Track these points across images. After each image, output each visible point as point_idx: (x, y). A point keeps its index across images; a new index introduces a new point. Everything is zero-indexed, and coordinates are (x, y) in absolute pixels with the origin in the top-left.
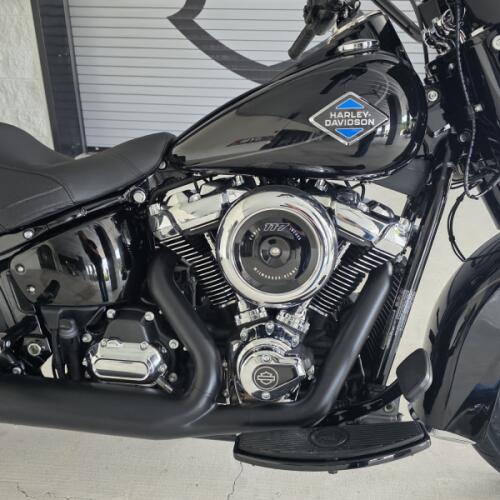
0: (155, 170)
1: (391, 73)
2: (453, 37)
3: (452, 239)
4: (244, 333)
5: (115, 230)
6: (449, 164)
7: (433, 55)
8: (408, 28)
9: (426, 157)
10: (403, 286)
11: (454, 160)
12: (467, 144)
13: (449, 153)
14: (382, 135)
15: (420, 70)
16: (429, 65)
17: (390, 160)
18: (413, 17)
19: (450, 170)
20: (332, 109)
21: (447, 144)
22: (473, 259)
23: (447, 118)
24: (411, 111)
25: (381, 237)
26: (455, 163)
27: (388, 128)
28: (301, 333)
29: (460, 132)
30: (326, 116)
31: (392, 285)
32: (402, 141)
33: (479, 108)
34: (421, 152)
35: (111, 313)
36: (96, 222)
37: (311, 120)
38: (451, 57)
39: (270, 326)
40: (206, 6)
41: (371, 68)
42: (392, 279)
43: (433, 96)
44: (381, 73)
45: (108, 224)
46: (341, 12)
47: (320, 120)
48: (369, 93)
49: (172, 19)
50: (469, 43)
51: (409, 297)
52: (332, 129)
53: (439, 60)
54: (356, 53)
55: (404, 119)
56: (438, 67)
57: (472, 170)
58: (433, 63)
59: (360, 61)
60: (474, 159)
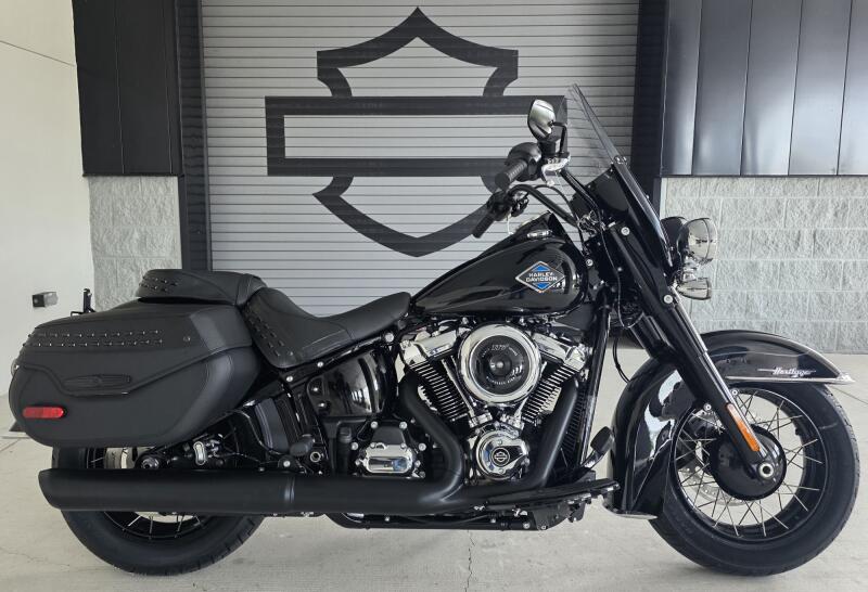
0: (402, 318)
1: (561, 249)
2: (597, 226)
3: (618, 366)
4: (478, 431)
5: (373, 361)
6: (607, 307)
7: (586, 236)
8: (566, 217)
9: (591, 302)
10: (587, 393)
11: (610, 303)
12: (617, 293)
13: (606, 300)
14: (560, 287)
15: (579, 246)
16: (584, 244)
17: (568, 304)
18: (567, 210)
19: (608, 311)
20: (530, 272)
21: (604, 294)
22: (633, 379)
23: (601, 277)
24: (578, 272)
25: (568, 356)
26: (611, 306)
27: (564, 283)
28: (519, 430)
29: (611, 286)
30: (526, 275)
31: (579, 395)
32: (574, 291)
33: (620, 269)
34: (587, 300)
35: (374, 425)
36: (359, 357)
37: (517, 278)
38: (598, 238)
39: (497, 424)
40: (352, 184)
41: (548, 247)
42: (579, 390)
43: (590, 263)
44: (556, 249)
45: (368, 358)
46: (515, 206)
47: (523, 278)
48: (552, 261)
49: (317, 196)
50: (608, 231)
51: (593, 401)
52: (531, 283)
53: (590, 239)
54: (540, 238)
55: (574, 277)
56: (590, 244)
57: (622, 310)
58: (587, 242)
59: (541, 243)
60: (623, 303)
